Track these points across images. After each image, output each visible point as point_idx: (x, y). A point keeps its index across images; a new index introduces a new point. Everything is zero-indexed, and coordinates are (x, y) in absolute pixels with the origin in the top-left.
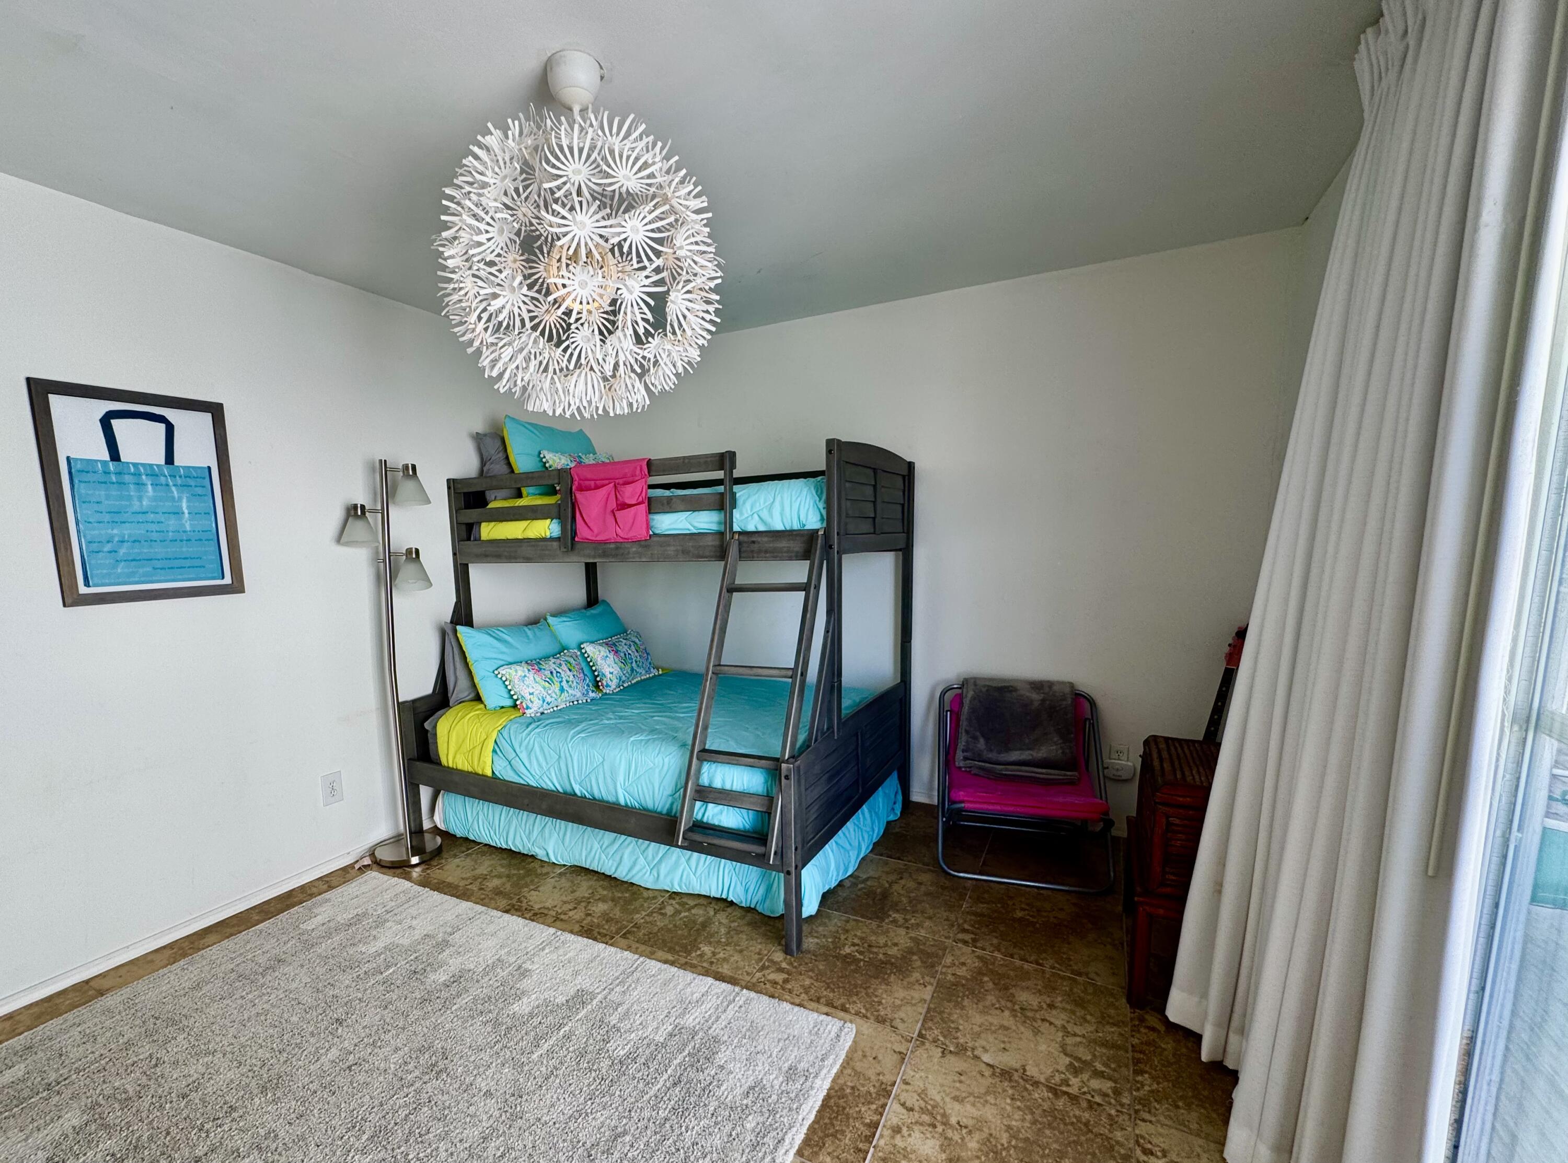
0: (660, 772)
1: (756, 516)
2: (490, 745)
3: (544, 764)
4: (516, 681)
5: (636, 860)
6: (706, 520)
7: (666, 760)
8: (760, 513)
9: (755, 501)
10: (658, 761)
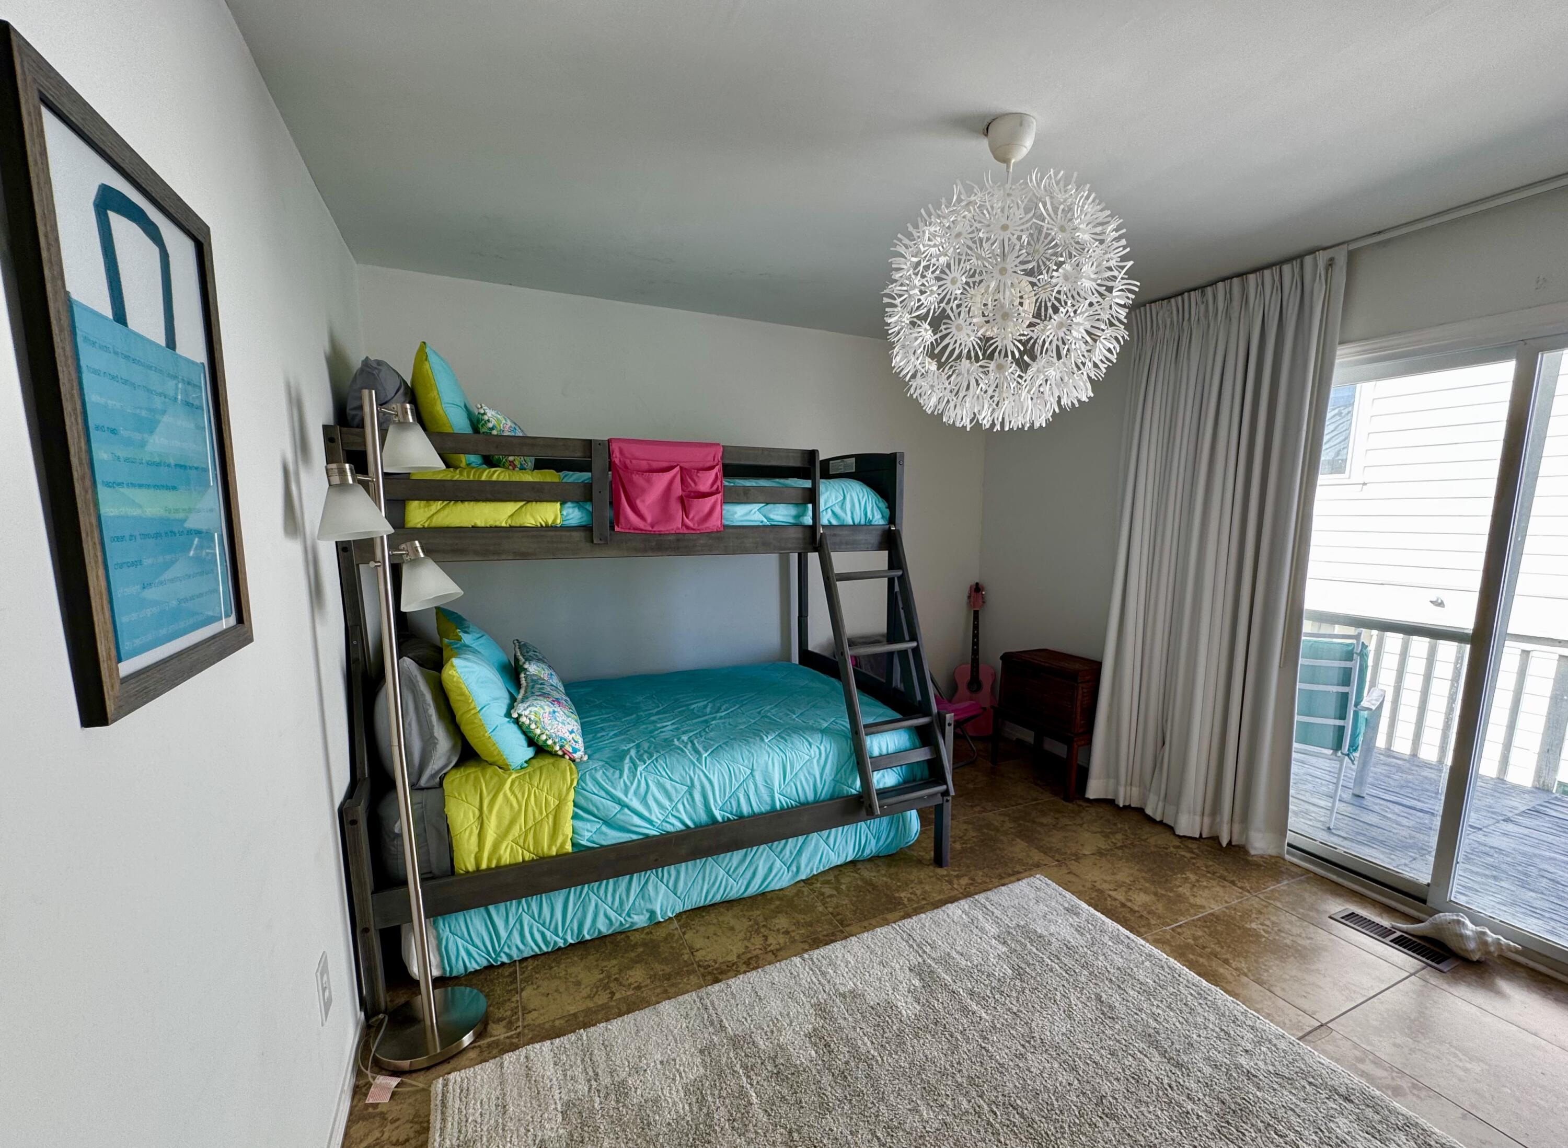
0: (818, 762)
1: (829, 510)
2: (570, 808)
3: (666, 803)
4: (546, 720)
5: (772, 864)
6: (786, 513)
7: (822, 748)
8: (834, 509)
9: (828, 498)
10: (814, 751)
